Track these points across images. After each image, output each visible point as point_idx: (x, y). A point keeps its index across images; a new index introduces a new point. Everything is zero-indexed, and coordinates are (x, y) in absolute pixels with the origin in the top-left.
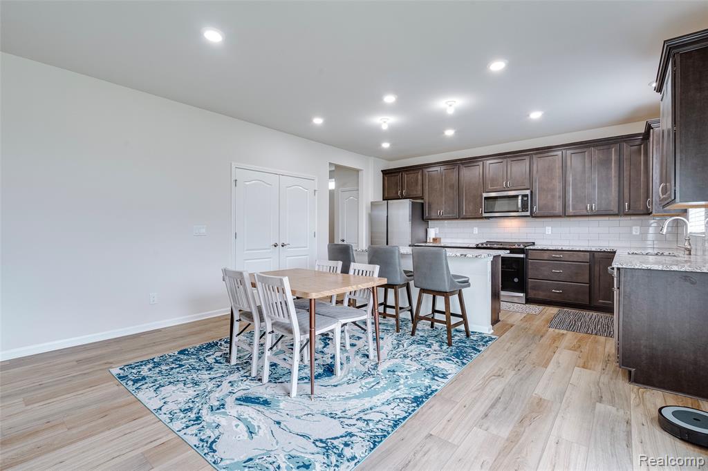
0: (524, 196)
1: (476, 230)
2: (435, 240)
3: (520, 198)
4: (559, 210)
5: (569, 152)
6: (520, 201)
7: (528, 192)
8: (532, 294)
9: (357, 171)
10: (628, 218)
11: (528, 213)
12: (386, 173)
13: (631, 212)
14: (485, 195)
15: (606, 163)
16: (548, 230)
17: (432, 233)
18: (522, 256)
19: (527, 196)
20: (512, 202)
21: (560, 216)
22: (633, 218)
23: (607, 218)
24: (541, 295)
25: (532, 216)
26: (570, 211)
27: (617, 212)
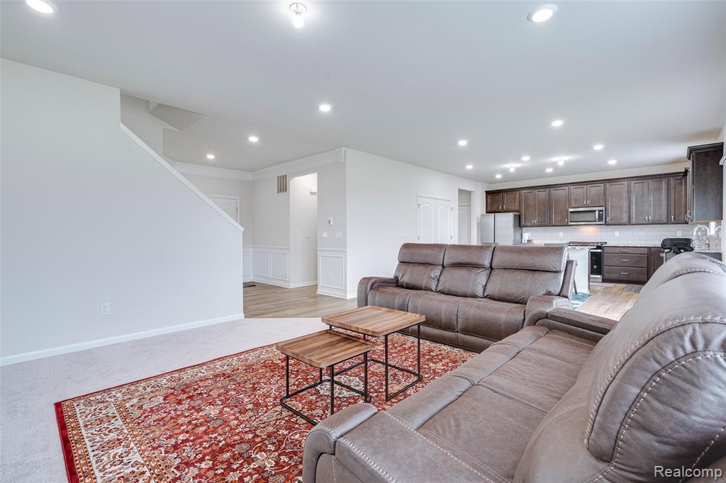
0: (599, 211)
1: (561, 234)
2: (529, 241)
3: (597, 212)
4: (625, 220)
5: (633, 182)
6: (597, 214)
7: (603, 208)
8: (607, 276)
9: (470, 193)
10: (674, 225)
11: (603, 223)
12: (488, 193)
13: (675, 222)
14: (571, 210)
15: (659, 190)
16: (617, 234)
17: (526, 236)
18: (599, 251)
19: (602, 211)
20: (591, 214)
21: (626, 225)
22: (677, 225)
23: (659, 226)
24: (613, 276)
25: (606, 224)
26: (634, 221)
27: (666, 222)
